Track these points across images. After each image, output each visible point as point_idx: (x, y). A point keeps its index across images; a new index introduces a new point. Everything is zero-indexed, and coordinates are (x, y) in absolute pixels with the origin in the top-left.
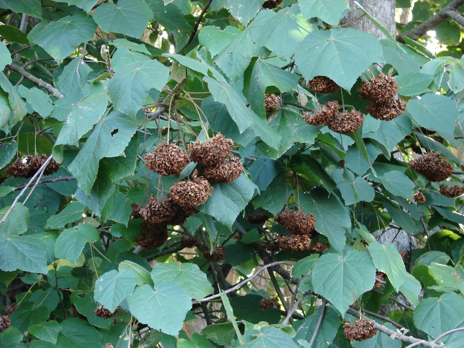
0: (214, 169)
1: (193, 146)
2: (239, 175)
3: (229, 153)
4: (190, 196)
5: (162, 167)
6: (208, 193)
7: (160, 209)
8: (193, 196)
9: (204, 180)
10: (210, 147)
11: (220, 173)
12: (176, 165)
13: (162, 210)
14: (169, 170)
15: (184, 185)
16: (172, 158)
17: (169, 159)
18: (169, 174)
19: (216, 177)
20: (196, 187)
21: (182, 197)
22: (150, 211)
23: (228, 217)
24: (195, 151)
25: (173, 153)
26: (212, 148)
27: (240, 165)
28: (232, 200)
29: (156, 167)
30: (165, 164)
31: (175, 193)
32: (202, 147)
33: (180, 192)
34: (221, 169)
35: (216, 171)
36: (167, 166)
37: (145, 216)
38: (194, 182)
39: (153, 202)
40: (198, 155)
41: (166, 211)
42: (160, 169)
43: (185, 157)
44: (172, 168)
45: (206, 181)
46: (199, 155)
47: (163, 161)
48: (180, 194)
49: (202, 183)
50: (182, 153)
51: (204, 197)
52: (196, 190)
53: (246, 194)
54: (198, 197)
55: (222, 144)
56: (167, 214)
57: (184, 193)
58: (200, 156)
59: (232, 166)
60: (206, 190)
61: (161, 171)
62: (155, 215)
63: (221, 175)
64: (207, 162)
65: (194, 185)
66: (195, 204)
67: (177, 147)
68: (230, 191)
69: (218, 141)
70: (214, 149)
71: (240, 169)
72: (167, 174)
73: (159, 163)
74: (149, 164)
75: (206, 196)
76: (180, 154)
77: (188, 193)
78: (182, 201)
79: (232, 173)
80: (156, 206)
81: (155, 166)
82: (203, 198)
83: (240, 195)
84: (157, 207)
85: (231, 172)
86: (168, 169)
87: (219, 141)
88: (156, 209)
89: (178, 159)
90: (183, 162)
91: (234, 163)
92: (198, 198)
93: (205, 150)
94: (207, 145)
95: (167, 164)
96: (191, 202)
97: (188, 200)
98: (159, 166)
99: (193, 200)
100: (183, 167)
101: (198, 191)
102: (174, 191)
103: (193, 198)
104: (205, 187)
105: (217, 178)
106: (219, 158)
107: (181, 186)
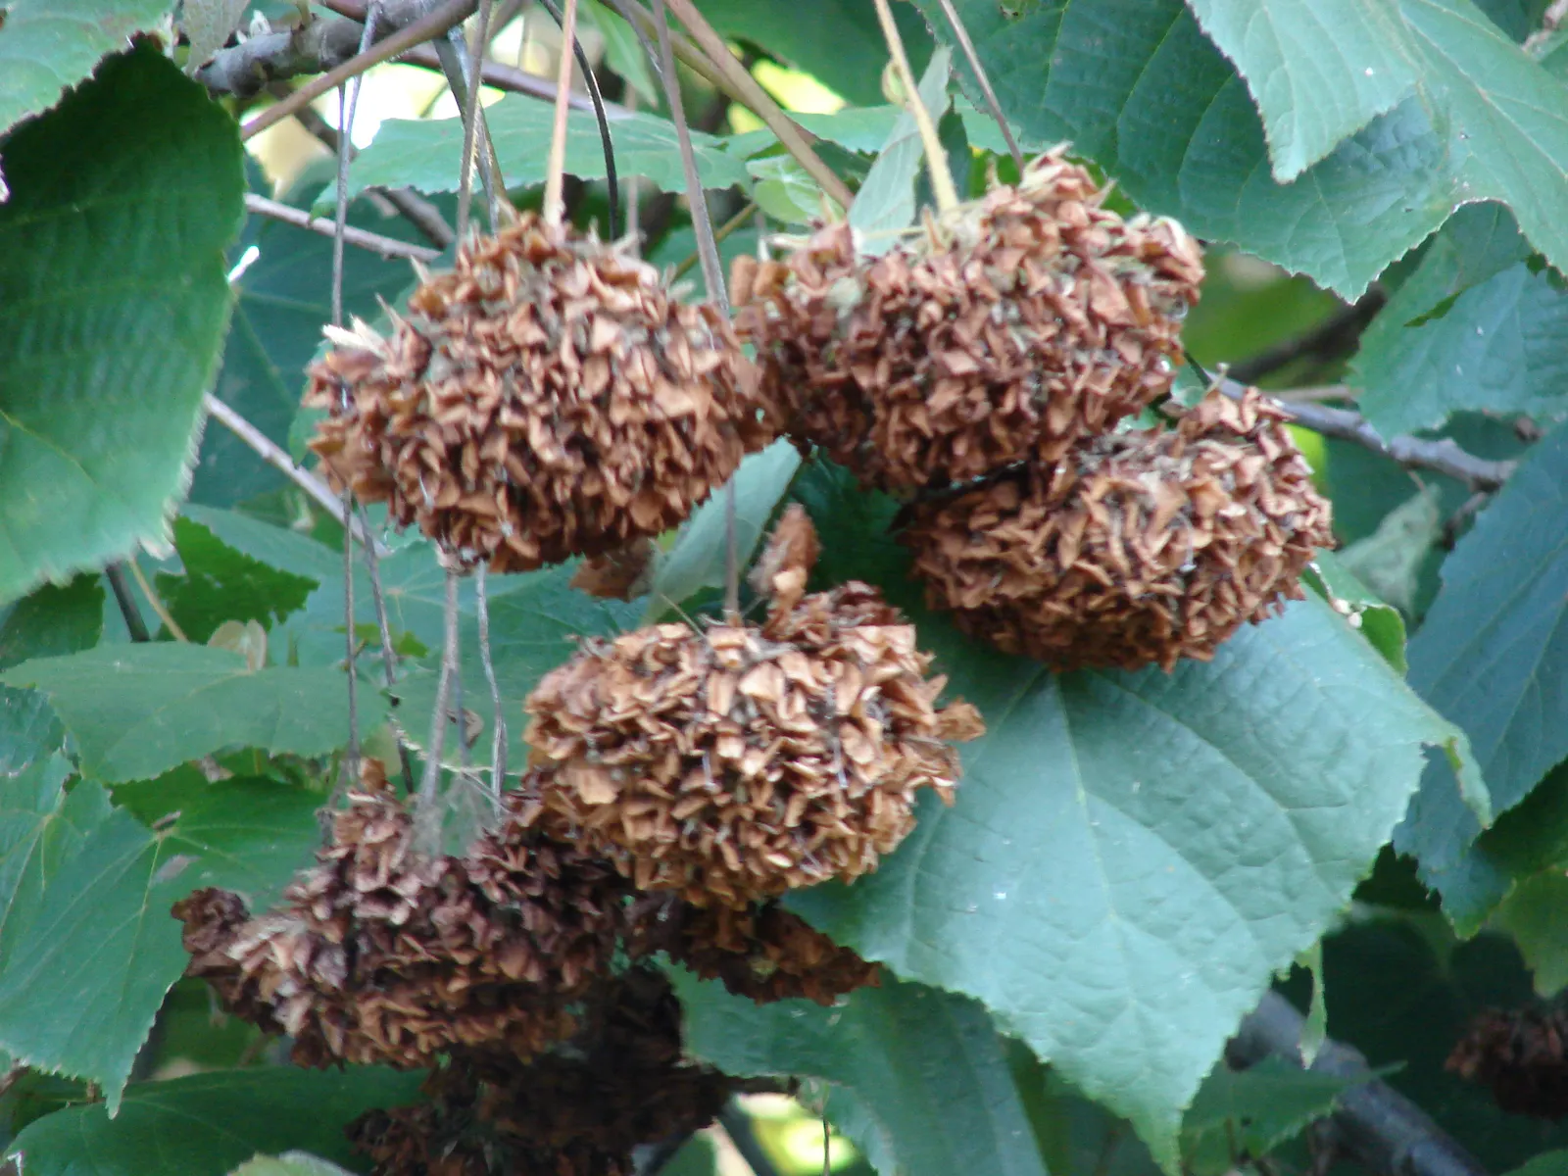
0: (1030, 513)
1: (780, 279)
2: (1282, 583)
3: (1151, 366)
4: (729, 774)
5: (481, 473)
6: (912, 756)
7: (443, 916)
8: (759, 781)
9: (883, 620)
10: (959, 289)
11: (1087, 553)
12: (630, 457)
13: (463, 928)
14: (557, 509)
15: (673, 667)
16: (596, 382)
17: (563, 393)
18: (552, 551)
19: (1049, 593)
20: (793, 686)
21: (653, 787)
22: (333, 935)
23: (1141, 1019)
24: (807, 328)
25: (604, 334)
26: (973, 295)
27: (1292, 480)
28: (1195, 857)
29: (426, 470)
30: (520, 444)
31: (581, 748)
32: (870, 288)
33: (631, 730)
34: (1100, 514)
35: (1045, 530)
36: (533, 461)
37: (288, 989)
38: (771, 637)
39: (375, 835)
40: (833, 368)
41: (496, 934)
42: (464, 495)
43: (719, 381)
44: (590, 489)
45: (903, 637)
46: (840, 374)
47: (495, 412)
48: (622, 755)
49: (859, 646)
50: (696, 336)
51: (869, 794)
52: (794, 715)
53: (1335, 801)
54: (812, 792)
55: (1082, 270)
56: (512, 968)
57: (671, 743)
58: (850, 387)
59: (1216, 484)
60: (898, 731)
61: (473, 518)
62: (385, 978)
63: (1097, 570)
64: (925, 444)
65: (775, 662)
66: (782, 862)
67: (647, 274)
68: (1166, 765)
69: (1038, 234)
70: (996, 311)
71: (1298, 522)
72: (527, 550)
73: (458, 426)
74: (358, 442)
75: (892, 792)
76: (674, 345)
77: (708, 741)
78: (644, 832)
79: (1207, 556)
80: (394, 877)
81: (417, 459)
82: (862, 810)
83: (1267, 800)
84: (409, 888)
85: (1199, 540)
86: (548, 488)
87: (1051, 229)
88: (398, 917)
89: (649, 398)
90: (702, 434)
91: (1234, 453)
92: (814, 807)
93: (905, 323)
94: (920, 274)
95: (537, 437)
96: (733, 840)
97: (711, 816)
98: (453, 457)
99: (759, 816)
100: (698, 489)
101: (808, 726)
102: (566, 724)
103: (762, 800)
104: (889, 691)
105: (1057, 607)
106: (1042, 409)
107: (636, 667)
